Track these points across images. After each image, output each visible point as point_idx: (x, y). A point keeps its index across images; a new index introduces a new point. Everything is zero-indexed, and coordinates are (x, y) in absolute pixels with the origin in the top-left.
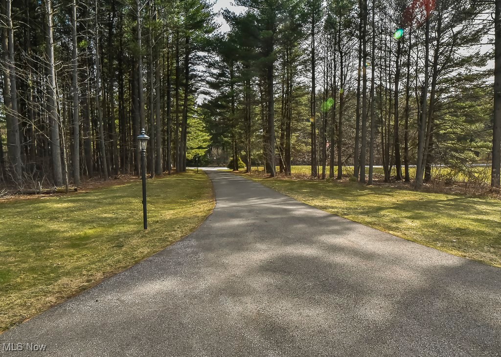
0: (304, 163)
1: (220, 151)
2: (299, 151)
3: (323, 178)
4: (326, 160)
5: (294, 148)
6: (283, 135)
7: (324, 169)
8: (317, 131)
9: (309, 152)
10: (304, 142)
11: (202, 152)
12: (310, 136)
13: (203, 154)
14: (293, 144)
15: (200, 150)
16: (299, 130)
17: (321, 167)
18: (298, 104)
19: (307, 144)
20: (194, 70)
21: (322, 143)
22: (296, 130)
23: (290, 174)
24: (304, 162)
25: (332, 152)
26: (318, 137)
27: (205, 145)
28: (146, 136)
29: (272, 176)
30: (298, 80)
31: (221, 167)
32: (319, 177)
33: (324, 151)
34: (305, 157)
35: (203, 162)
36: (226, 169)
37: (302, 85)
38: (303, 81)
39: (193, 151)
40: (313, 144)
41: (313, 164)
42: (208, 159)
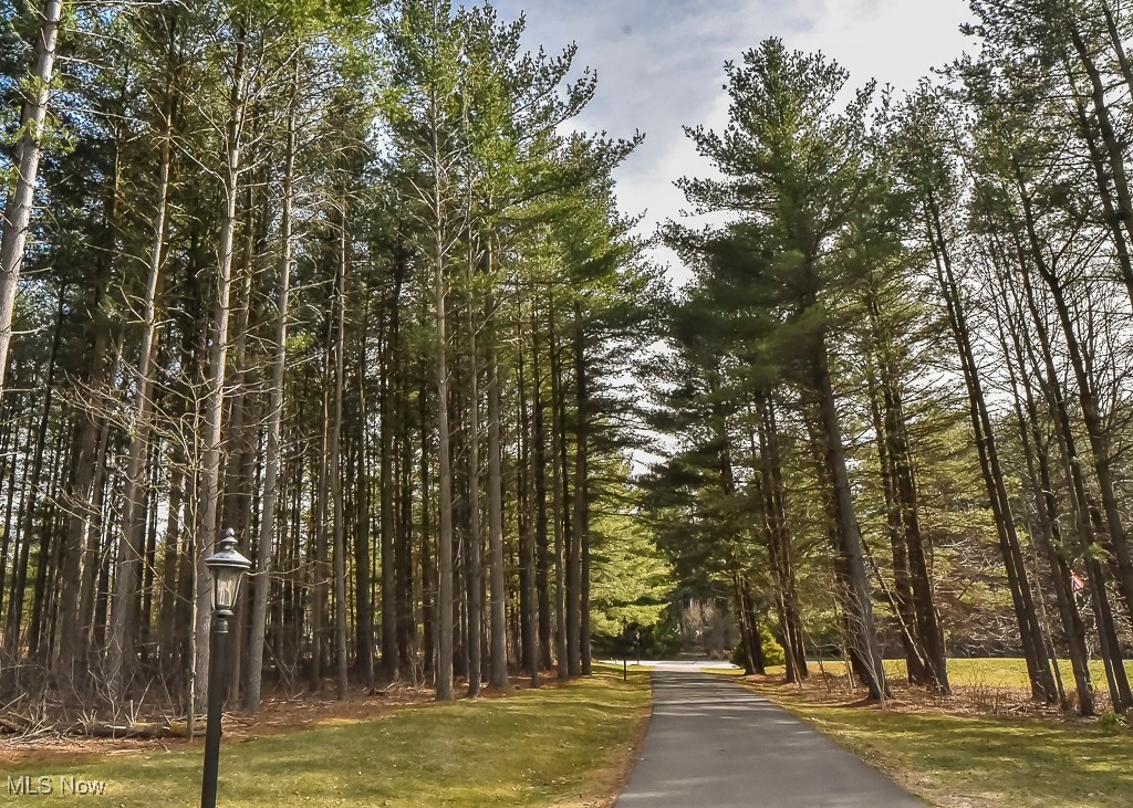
0: (996, 650)
1: (709, 612)
2: (968, 608)
3: (1087, 709)
4: (1081, 638)
5: (950, 598)
6: (899, 554)
7: (1081, 674)
8: (1021, 535)
9: (1006, 611)
10: (983, 577)
11: (649, 616)
12: (1001, 555)
13: (655, 619)
14: (942, 584)
15: (646, 608)
16: (957, 537)
17: (1065, 665)
18: (935, 455)
19: (993, 582)
20: (602, 387)
21: (1053, 577)
22: (942, 537)
23: (946, 691)
24: (999, 645)
25: (1102, 607)
26: (1029, 559)
27: (657, 592)
28: (237, 557)
29: (874, 697)
30: (921, 383)
31: (715, 659)
32: (1066, 706)
33: (1066, 605)
34: (995, 629)
35: (659, 643)
36: (726, 667)
37: (935, 397)
38: (939, 384)
39: (625, 611)
40: (1015, 580)
41: (1033, 651)
42: (676, 635)
